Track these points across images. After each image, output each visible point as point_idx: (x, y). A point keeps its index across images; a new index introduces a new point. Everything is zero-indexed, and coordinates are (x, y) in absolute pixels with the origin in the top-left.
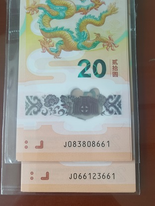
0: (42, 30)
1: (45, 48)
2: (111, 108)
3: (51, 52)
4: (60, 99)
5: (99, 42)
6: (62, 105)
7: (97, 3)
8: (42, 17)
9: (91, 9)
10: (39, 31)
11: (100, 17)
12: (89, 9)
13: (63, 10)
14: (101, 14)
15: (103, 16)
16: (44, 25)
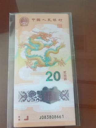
0: (27, 56)
1: (28, 65)
2: (64, 97)
3: (31, 68)
4: (37, 93)
5: (56, 62)
6: (38, 96)
7: (54, 42)
8: (26, 49)
9: (52, 46)
10: (25, 57)
11: (56, 49)
12: (50, 45)
13: (37, 46)
14: (57, 48)
15: (58, 49)
16: (27, 54)
